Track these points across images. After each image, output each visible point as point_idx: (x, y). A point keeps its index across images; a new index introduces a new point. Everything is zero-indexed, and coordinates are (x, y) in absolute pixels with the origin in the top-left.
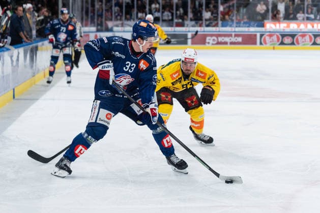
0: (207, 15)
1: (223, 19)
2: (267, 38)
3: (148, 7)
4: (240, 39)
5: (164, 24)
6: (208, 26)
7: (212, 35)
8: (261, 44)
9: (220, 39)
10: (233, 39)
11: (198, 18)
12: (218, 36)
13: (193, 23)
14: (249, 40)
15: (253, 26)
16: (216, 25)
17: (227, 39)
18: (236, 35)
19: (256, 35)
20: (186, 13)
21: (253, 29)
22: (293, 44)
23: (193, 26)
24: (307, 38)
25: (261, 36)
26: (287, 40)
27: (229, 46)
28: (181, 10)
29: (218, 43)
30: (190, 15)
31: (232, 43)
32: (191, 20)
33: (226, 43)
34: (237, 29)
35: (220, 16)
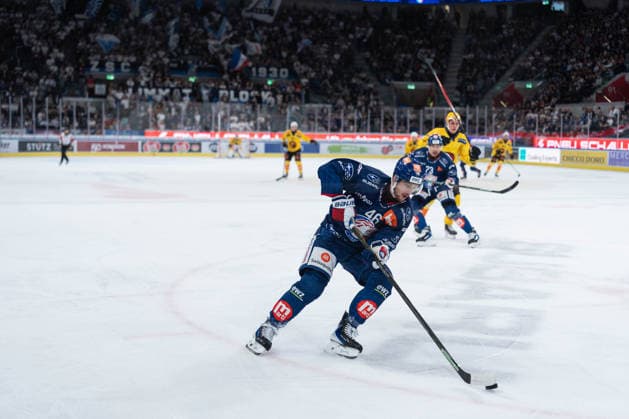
0: (91, 123)
1: (107, 128)
2: (148, 147)
3: (34, 115)
4: (123, 147)
5: (51, 132)
6: (93, 134)
7: (96, 143)
8: (142, 151)
9: (105, 146)
10: (117, 147)
11: (83, 127)
12: (102, 143)
13: (79, 131)
14: (132, 147)
15: (136, 134)
16: (101, 133)
17: (111, 147)
18: (120, 143)
19: (137, 144)
20: (71, 122)
21: (135, 138)
22: (171, 151)
23: (79, 134)
24: (184, 146)
25: (143, 144)
26: (166, 148)
27: (112, 152)
28: (68, 119)
29: (103, 150)
30: (76, 124)
31: (116, 150)
32: (77, 128)
33: (110, 150)
34: (121, 137)
35: (104, 125)
